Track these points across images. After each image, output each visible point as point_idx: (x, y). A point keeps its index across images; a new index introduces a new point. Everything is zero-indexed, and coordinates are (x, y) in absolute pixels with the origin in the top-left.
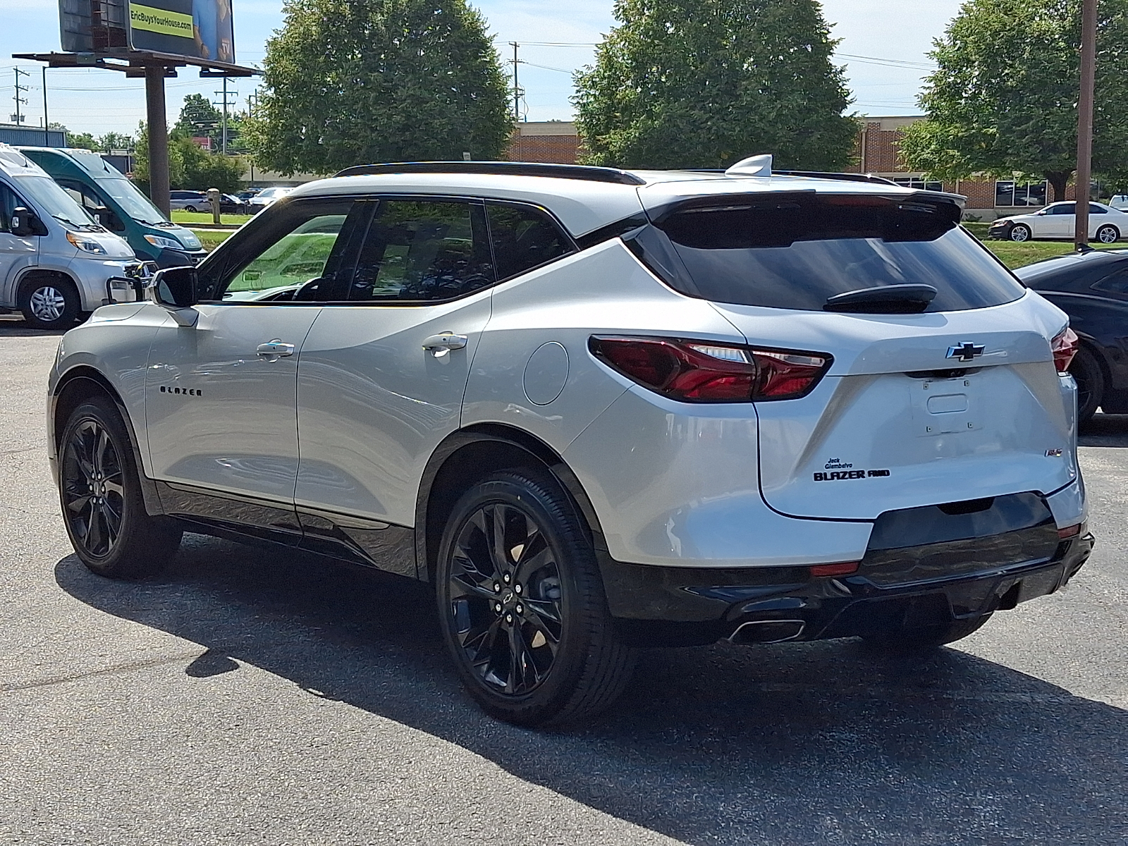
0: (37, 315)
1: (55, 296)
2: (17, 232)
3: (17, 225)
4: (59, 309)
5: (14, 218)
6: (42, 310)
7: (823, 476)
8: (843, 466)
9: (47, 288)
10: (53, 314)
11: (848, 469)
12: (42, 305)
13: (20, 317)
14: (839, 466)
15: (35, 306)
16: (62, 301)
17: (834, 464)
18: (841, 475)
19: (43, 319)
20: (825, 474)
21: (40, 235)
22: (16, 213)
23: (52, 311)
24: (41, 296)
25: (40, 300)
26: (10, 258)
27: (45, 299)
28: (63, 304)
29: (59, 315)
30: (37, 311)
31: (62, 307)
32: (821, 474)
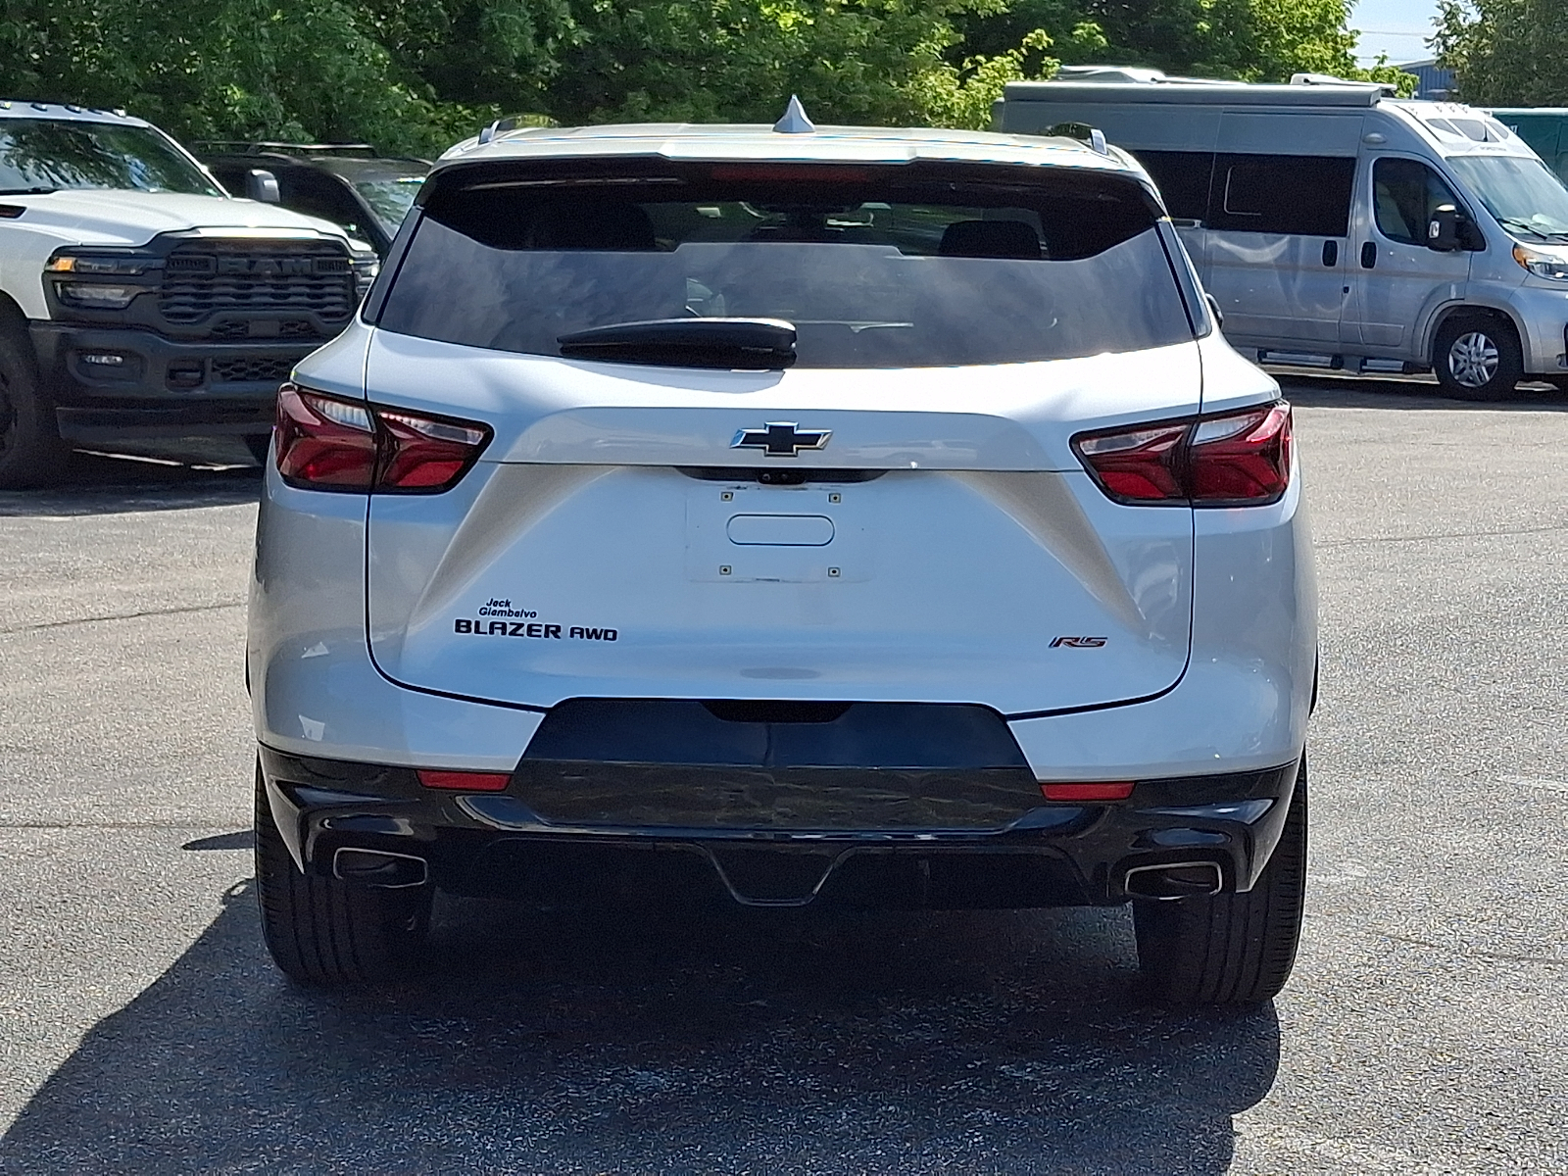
0: (1457, 377)
1: (1485, 347)
2: (1433, 245)
3: (1436, 234)
4: (1489, 369)
5: (1433, 223)
6: (1464, 369)
7: (473, 626)
8: (517, 614)
9: (1475, 335)
10: (1480, 378)
11: (527, 621)
12: (1465, 361)
13: (1431, 379)
14: (510, 613)
15: (1456, 362)
16: (1495, 356)
17: (498, 608)
18: (510, 629)
19: (1464, 383)
20: (477, 624)
21: (1473, 250)
22: (1439, 216)
23: (1478, 373)
24: (1465, 347)
25: (1461, 353)
26: (1425, 287)
27: (1470, 353)
28: (1496, 360)
29: (1488, 378)
30: (1457, 371)
31: (1494, 366)
32: (469, 623)
